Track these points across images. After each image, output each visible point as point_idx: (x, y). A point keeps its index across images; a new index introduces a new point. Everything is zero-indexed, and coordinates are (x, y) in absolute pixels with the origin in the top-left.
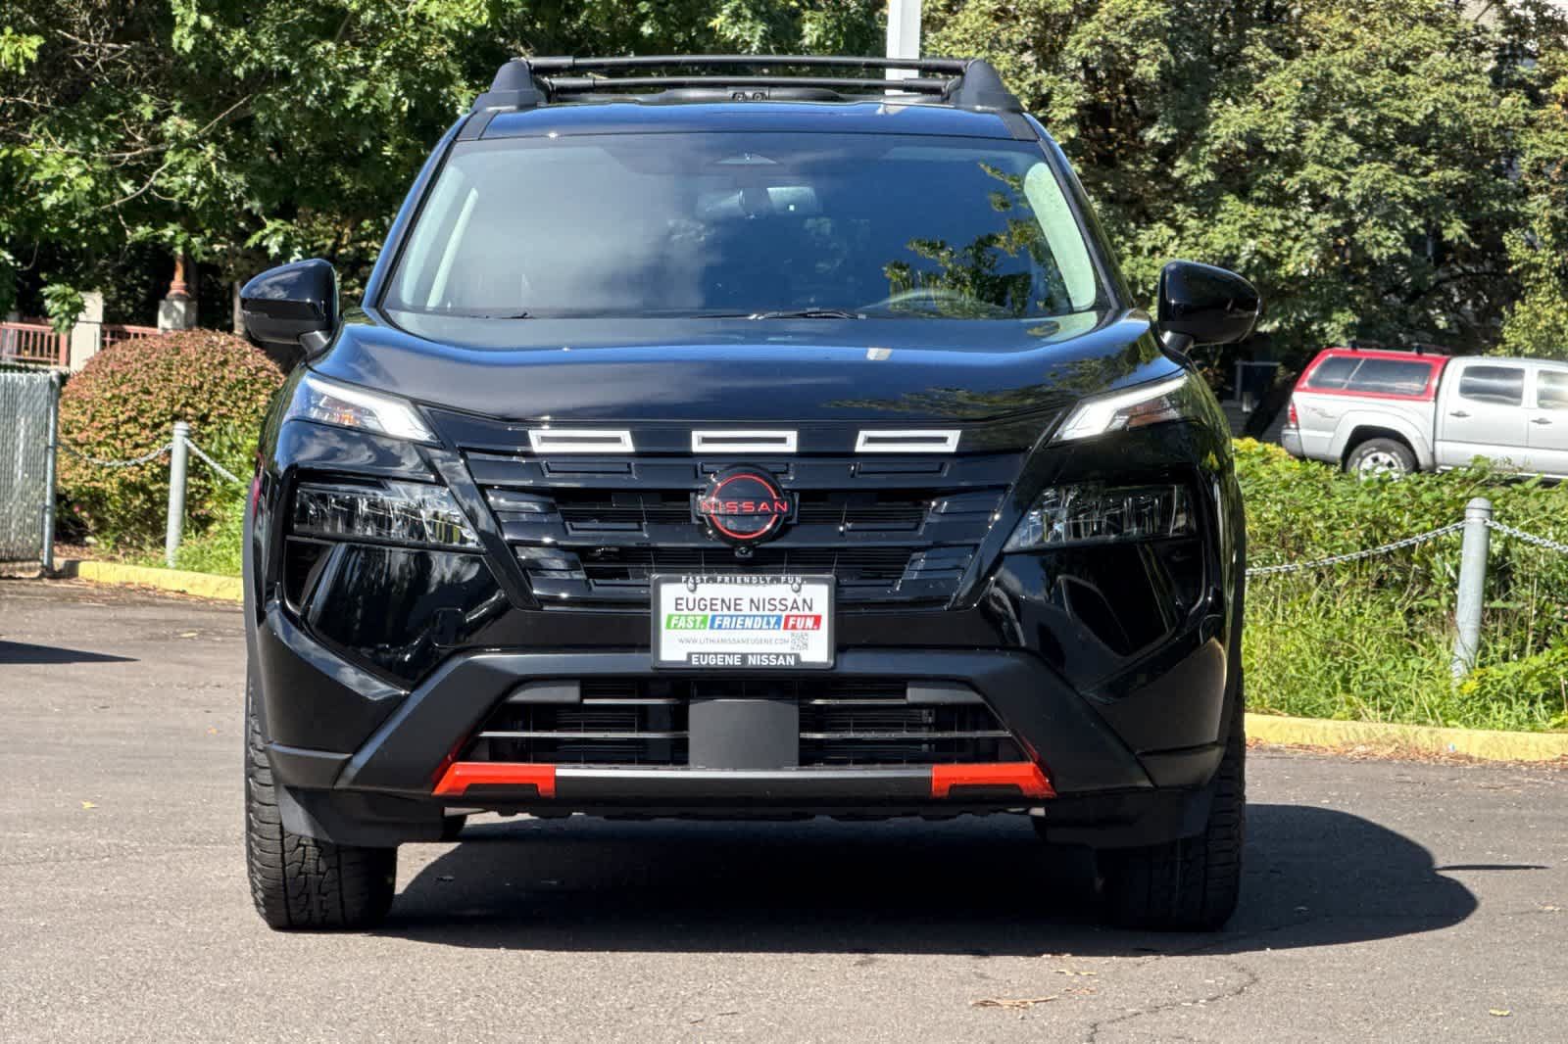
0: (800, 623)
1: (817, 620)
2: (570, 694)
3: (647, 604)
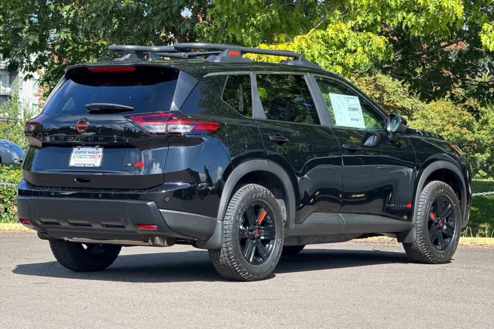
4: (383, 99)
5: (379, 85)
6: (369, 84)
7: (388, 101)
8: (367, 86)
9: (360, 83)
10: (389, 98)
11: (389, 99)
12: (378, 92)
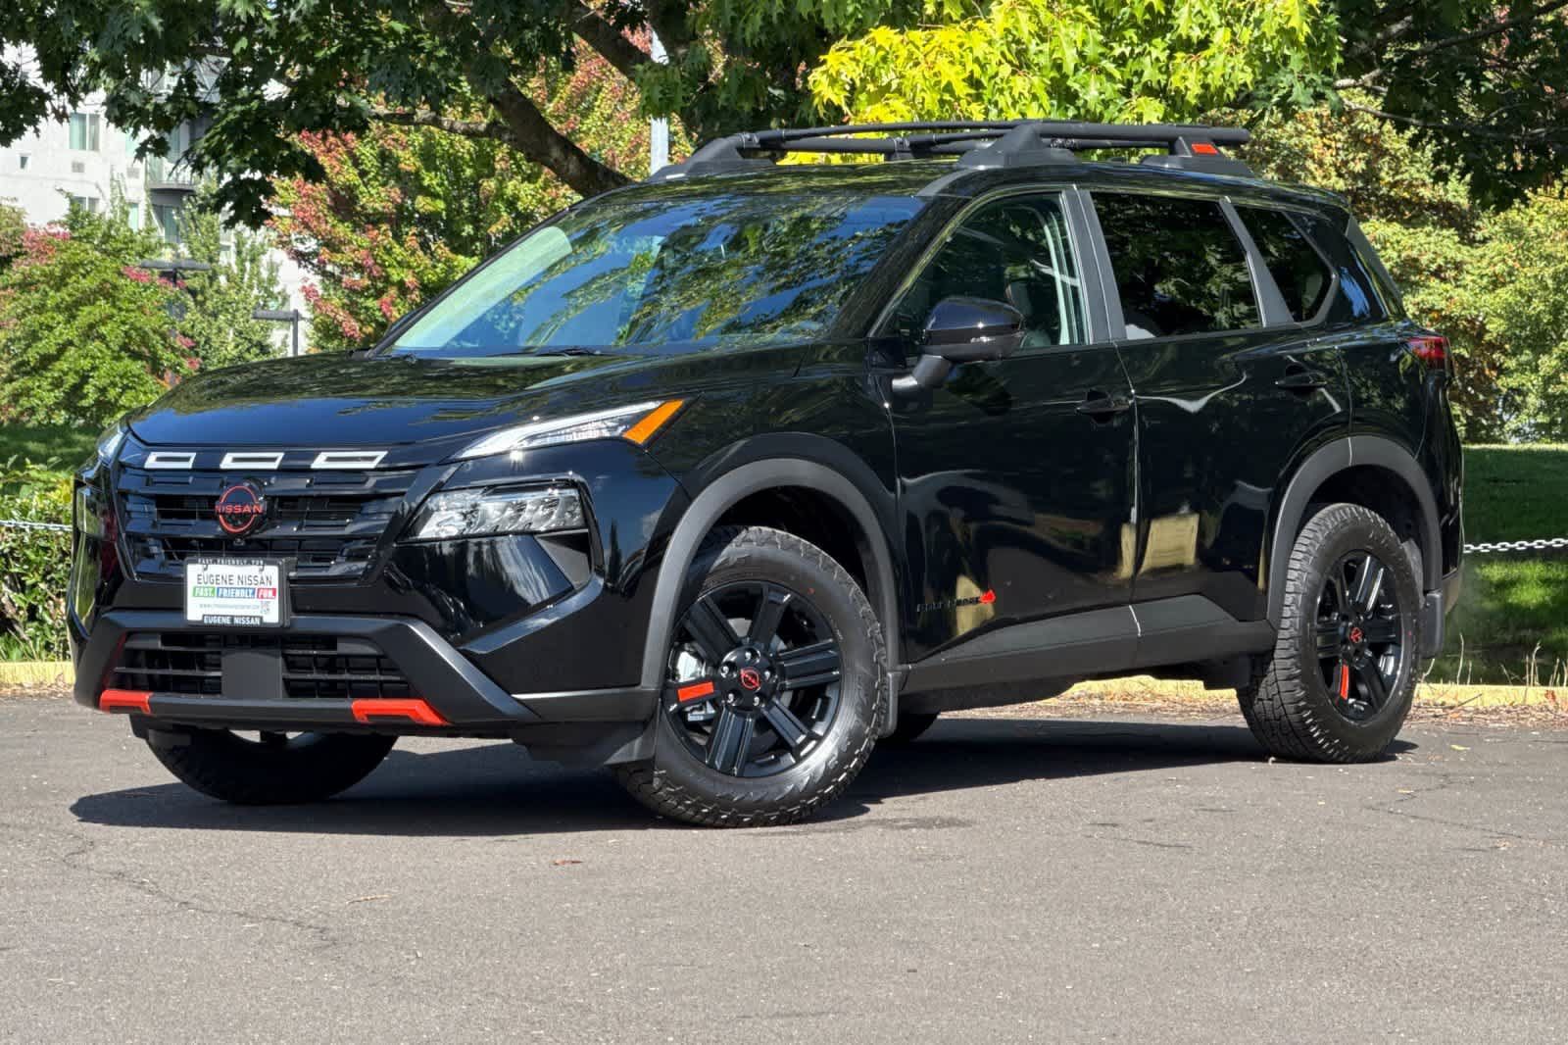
1: (274, 591)
2: (157, 643)
4: (1379, 179)
5: (1362, 131)
6: (1332, 130)
7: (1394, 185)
8: (1323, 135)
9: (1301, 127)
10: (1397, 173)
11: (1398, 178)
12: (1361, 155)
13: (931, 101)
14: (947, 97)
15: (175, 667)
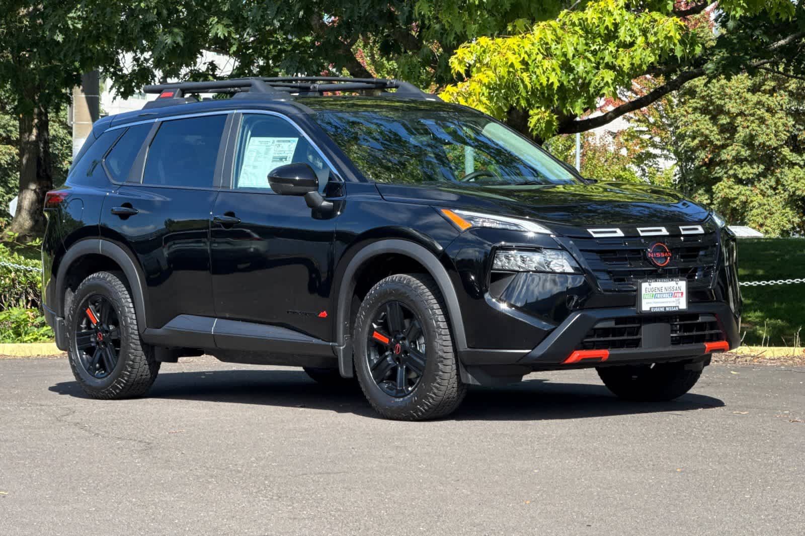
0: (677, 295)
1: (682, 293)
2: (612, 324)
3: (638, 291)
13: (503, 71)
14: (511, 70)
15: (613, 336)
